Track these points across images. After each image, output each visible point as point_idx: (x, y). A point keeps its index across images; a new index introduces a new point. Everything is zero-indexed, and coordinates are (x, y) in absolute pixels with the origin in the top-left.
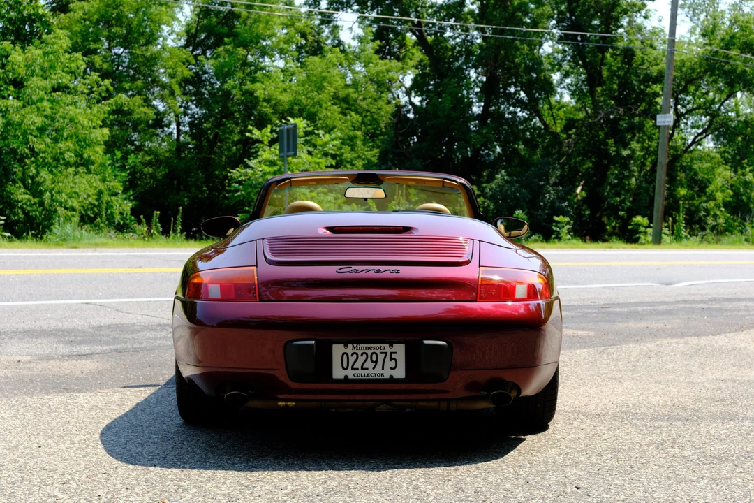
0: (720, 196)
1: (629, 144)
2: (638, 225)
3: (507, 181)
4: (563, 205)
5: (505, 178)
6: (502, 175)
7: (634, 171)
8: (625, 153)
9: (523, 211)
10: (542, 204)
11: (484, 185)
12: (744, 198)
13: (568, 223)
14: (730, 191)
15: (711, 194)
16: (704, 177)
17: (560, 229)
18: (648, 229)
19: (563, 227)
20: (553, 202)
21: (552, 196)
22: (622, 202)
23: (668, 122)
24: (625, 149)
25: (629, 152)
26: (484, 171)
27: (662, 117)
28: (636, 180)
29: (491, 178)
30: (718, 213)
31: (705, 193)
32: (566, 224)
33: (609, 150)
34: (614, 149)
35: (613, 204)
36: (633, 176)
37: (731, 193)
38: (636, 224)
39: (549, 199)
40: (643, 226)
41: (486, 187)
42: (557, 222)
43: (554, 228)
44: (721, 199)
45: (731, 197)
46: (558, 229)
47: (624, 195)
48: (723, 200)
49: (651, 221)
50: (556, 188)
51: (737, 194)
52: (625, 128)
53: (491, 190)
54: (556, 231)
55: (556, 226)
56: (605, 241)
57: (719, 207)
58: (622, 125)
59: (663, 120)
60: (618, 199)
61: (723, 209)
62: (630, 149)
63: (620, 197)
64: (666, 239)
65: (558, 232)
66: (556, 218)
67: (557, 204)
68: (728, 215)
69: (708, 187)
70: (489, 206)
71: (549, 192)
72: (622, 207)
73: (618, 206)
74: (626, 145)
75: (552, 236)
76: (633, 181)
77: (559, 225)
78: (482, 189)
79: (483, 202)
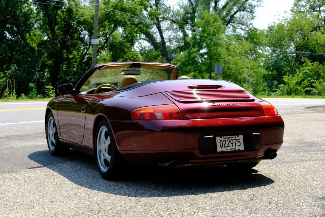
1: (72, 52)
3: (17, 70)
4: (43, 80)
5: (17, 68)
6: (15, 67)
7: (75, 65)
8: (71, 56)
10: (33, 80)
11: (6, 72)
13: (52, 89)
17: (49, 92)
19: (50, 91)
20: (39, 79)
21: (38, 77)
22: (71, 79)
23: (96, 42)
24: (71, 55)
25: (73, 56)
26: (4, 65)
27: (94, 40)
28: (76, 68)
29: (8, 68)
32: (52, 90)
33: (64, 55)
34: (66, 54)
35: (67, 80)
36: (74, 67)
39: (36, 78)
42: (47, 88)
43: (46, 91)
46: (48, 92)
47: (71, 76)
50: (39, 73)
52: (70, 45)
53: (9, 74)
54: (47, 93)
55: (47, 90)
58: (69, 44)
59: (94, 41)
60: (69, 78)
62: (73, 54)
63: (69, 77)
65: (48, 93)
66: (47, 87)
67: (41, 80)
71: (36, 75)
72: (70, 81)
73: (69, 80)
74: (71, 53)
75: (46, 95)
76: (75, 69)
77: (48, 90)
78: (4, 74)
79: (6, 80)
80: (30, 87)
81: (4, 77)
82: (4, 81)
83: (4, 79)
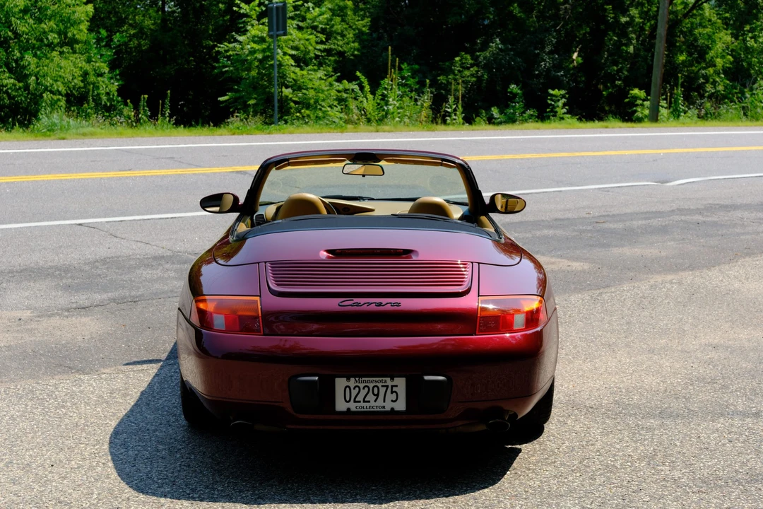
0: (719, 62)
1: (628, 11)
2: (636, 98)
3: (501, 50)
4: (559, 74)
5: (500, 46)
6: (496, 44)
7: (632, 38)
8: (624, 20)
9: (517, 86)
10: (537, 72)
11: (478, 54)
12: (745, 64)
13: (563, 96)
14: (730, 57)
15: (711, 60)
16: (704, 43)
17: (555, 102)
18: (645, 103)
19: (559, 100)
20: (548, 70)
21: (548, 65)
22: (620, 70)
24: (624, 16)
25: (628, 19)
26: (478, 38)
28: (634, 47)
29: (485, 47)
30: (717, 79)
31: (705, 60)
32: (562, 98)
33: (607, 16)
34: (612, 15)
35: (610, 73)
36: (631, 44)
37: (732, 59)
38: (632, 97)
39: (545, 67)
40: (641, 99)
41: (480, 55)
42: (552, 95)
43: (549, 102)
44: (721, 65)
45: (731, 63)
46: (553, 103)
47: (621, 63)
48: (723, 66)
49: (648, 93)
50: (551, 56)
51: (737, 60)
53: (485, 58)
54: (551, 104)
55: (551, 100)
56: (600, 119)
57: (719, 74)
60: (615, 68)
61: (723, 76)
62: (629, 16)
63: (617, 66)
64: (664, 112)
65: (553, 105)
66: (551, 91)
67: (553, 73)
68: (728, 82)
69: (708, 53)
70: (482, 76)
71: (545, 61)
72: (619, 76)
73: (615, 75)
74: (625, 12)
75: (548, 110)
76: (631, 49)
77: (554, 98)
78: (475, 58)
79: (477, 72)
80: (511, 93)
81: (472, 65)
82: (472, 75)
83: (472, 69)
